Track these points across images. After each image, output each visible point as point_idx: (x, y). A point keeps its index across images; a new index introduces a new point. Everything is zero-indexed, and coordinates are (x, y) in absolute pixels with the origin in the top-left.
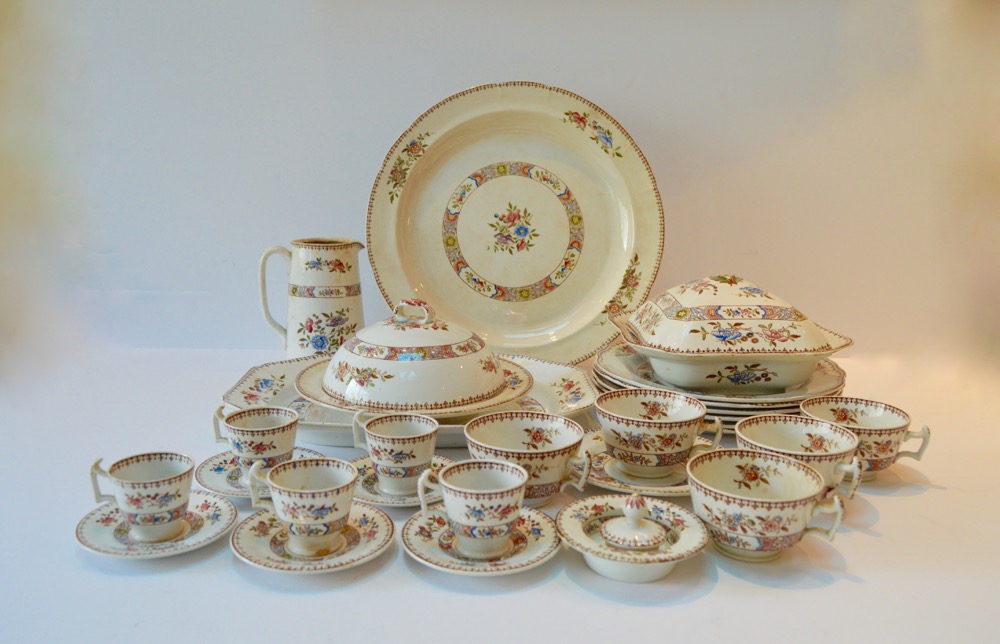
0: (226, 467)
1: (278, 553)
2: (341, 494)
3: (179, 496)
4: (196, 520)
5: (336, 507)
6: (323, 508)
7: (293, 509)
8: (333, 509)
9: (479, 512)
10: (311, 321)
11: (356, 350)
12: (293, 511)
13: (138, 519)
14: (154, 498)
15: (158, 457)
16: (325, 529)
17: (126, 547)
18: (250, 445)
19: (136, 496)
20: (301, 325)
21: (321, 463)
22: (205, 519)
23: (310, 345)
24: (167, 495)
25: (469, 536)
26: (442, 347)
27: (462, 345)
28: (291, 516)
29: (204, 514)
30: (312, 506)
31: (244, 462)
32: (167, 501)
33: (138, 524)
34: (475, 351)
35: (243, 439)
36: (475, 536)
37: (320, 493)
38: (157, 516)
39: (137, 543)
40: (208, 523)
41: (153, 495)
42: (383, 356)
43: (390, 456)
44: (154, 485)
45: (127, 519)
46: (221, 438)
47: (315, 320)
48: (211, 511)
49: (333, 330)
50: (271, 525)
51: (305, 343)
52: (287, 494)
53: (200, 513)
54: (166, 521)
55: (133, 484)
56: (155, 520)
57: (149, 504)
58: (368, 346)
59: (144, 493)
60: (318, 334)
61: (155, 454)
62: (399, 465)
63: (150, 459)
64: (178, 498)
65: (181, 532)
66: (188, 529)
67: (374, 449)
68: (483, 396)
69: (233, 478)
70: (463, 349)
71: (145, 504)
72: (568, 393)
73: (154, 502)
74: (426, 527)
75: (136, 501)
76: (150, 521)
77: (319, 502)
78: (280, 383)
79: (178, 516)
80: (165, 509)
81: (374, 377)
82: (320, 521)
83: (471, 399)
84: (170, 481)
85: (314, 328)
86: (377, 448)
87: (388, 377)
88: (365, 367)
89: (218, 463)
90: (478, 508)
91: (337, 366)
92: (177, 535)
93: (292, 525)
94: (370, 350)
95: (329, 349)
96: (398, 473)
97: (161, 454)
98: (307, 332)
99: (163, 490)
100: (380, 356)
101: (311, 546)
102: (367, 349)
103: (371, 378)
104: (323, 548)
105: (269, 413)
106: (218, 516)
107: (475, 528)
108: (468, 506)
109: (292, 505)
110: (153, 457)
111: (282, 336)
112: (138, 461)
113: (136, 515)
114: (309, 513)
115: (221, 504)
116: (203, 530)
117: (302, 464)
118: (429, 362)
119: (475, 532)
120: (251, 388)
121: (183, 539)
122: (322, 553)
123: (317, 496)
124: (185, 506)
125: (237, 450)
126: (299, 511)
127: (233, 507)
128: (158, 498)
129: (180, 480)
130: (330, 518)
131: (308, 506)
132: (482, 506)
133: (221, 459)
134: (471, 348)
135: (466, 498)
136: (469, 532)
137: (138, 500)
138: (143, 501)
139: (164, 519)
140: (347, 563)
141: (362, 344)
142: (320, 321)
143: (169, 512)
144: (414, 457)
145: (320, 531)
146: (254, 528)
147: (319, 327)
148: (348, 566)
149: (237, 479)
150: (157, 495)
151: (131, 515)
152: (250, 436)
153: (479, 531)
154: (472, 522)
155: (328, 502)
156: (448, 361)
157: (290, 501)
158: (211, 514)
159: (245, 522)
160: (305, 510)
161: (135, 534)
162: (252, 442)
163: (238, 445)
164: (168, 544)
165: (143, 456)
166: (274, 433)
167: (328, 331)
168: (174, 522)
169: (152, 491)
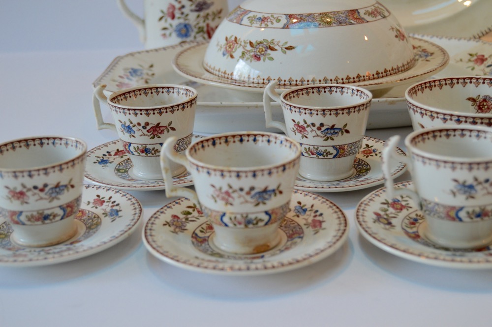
0: (111, 159)
1: (205, 251)
2: (287, 171)
3: (73, 186)
4: (89, 218)
5: (281, 189)
6: (265, 191)
7: (227, 193)
8: (277, 191)
9: (471, 187)
10: (173, 7)
11: (245, 21)
12: (227, 196)
13: (23, 218)
14: (42, 190)
15: (37, 142)
16: (266, 218)
17: (10, 253)
18: (144, 128)
19: (19, 189)
20: (162, 12)
21: (245, 138)
22: (102, 217)
23: (174, 35)
24: (57, 186)
25: (453, 219)
26: (348, 11)
27: (370, 10)
28: (223, 203)
29: (99, 211)
30: (252, 189)
31: (137, 149)
32: (58, 193)
33: (23, 224)
34: (384, 17)
35: (135, 120)
36: (460, 220)
37: (262, 170)
38: (47, 212)
39: (23, 248)
40: (106, 221)
41: (40, 186)
42: (281, 24)
43: (319, 132)
44: (42, 172)
45: (8, 219)
46: (104, 124)
47: (177, 6)
48: (107, 207)
49: (198, 16)
50: (187, 219)
51: (167, 32)
52: (218, 173)
53: (94, 210)
54: (58, 218)
55: (15, 172)
56: (45, 218)
57: (36, 197)
58: (260, 15)
59: (30, 183)
60: (182, 21)
61: (34, 140)
62: (330, 142)
63: (28, 146)
64: (71, 190)
65: (75, 233)
66: (82, 230)
67: (298, 125)
68: (398, 68)
69: (122, 170)
70: (371, 14)
71: (31, 197)
72: (482, 67)
73: (42, 194)
74: (382, 213)
75: (20, 195)
76: (38, 220)
77: (261, 183)
78: (150, 73)
79: (72, 213)
80: (56, 203)
81: (272, 49)
82: (262, 208)
83: (386, 71)
84: (61, 167)
85: (177, 14)
86: (302, 123)
87: (290, 48)
88: (260, 39)
89: (101, 155)
90: (470, 181)
91: (223, 42)
92: (71, 237)
93: (224, 214)
94: (263, 20)
95: (195, 37)
96: (328, 153)
97: (41, 139)
98: (169, 20)
99: (53, 178)
100: (276, 25)
101: (248, 241)
102: (259, 19)
103: (269, 51)
104: (261, 243)
105: (158, 92)
106: (117, 211)
107: (461, 209)
108: (456, 181)
109: (225, 188)
110: (32, 143)
111: (140, 28)
112: (14, 148)
113: (21, 213)
114: (248, 198)
115: (117, 198)
116: (102, 228)
117: (223, 140)
118: (336, 30)
119: (462, 214)
120: (121, 77)
121: (78, 241)
122: (261, 250)
123: (259, 174)
124: (78, 200)
125: (127, 135)
126: (235, 195)
127: (134, 201)
128: (47, 189)
129: (73, 165)
130: (273, 203)
131: (247, 189)
132: (476, 179)
133: (104, 151)
134: (380, 13)
135: (454, 168)
136: (453, 215)
137: (22, 194)
138: (29, 194)
139: (55, 216)
140: (305, 259)
141: (251, 14)
142: (183, 7)
143: (61, 207)
144: (347, 132)
145: (261, 220)
146: (167, 224)
147: (182, 13)
148: (306, 263)
149: (126, 171)
150: (46, 185)
151: (13, 213)
152: (144, 116)
153: (468, 213)
154: (460, 201)
155: (271, 183)
156: (358, 27)
157: (222, 183)
158: (108, 209)
159: (154, 216)
160: (243, 193)
161: (19, 237)
162: (147, 124)
163: (129, 129)
164: (62, 247)
165: (20, 141)
166: (172, 112)
167: (192, 18)
168: (67, 220)
169: (40, 181)
